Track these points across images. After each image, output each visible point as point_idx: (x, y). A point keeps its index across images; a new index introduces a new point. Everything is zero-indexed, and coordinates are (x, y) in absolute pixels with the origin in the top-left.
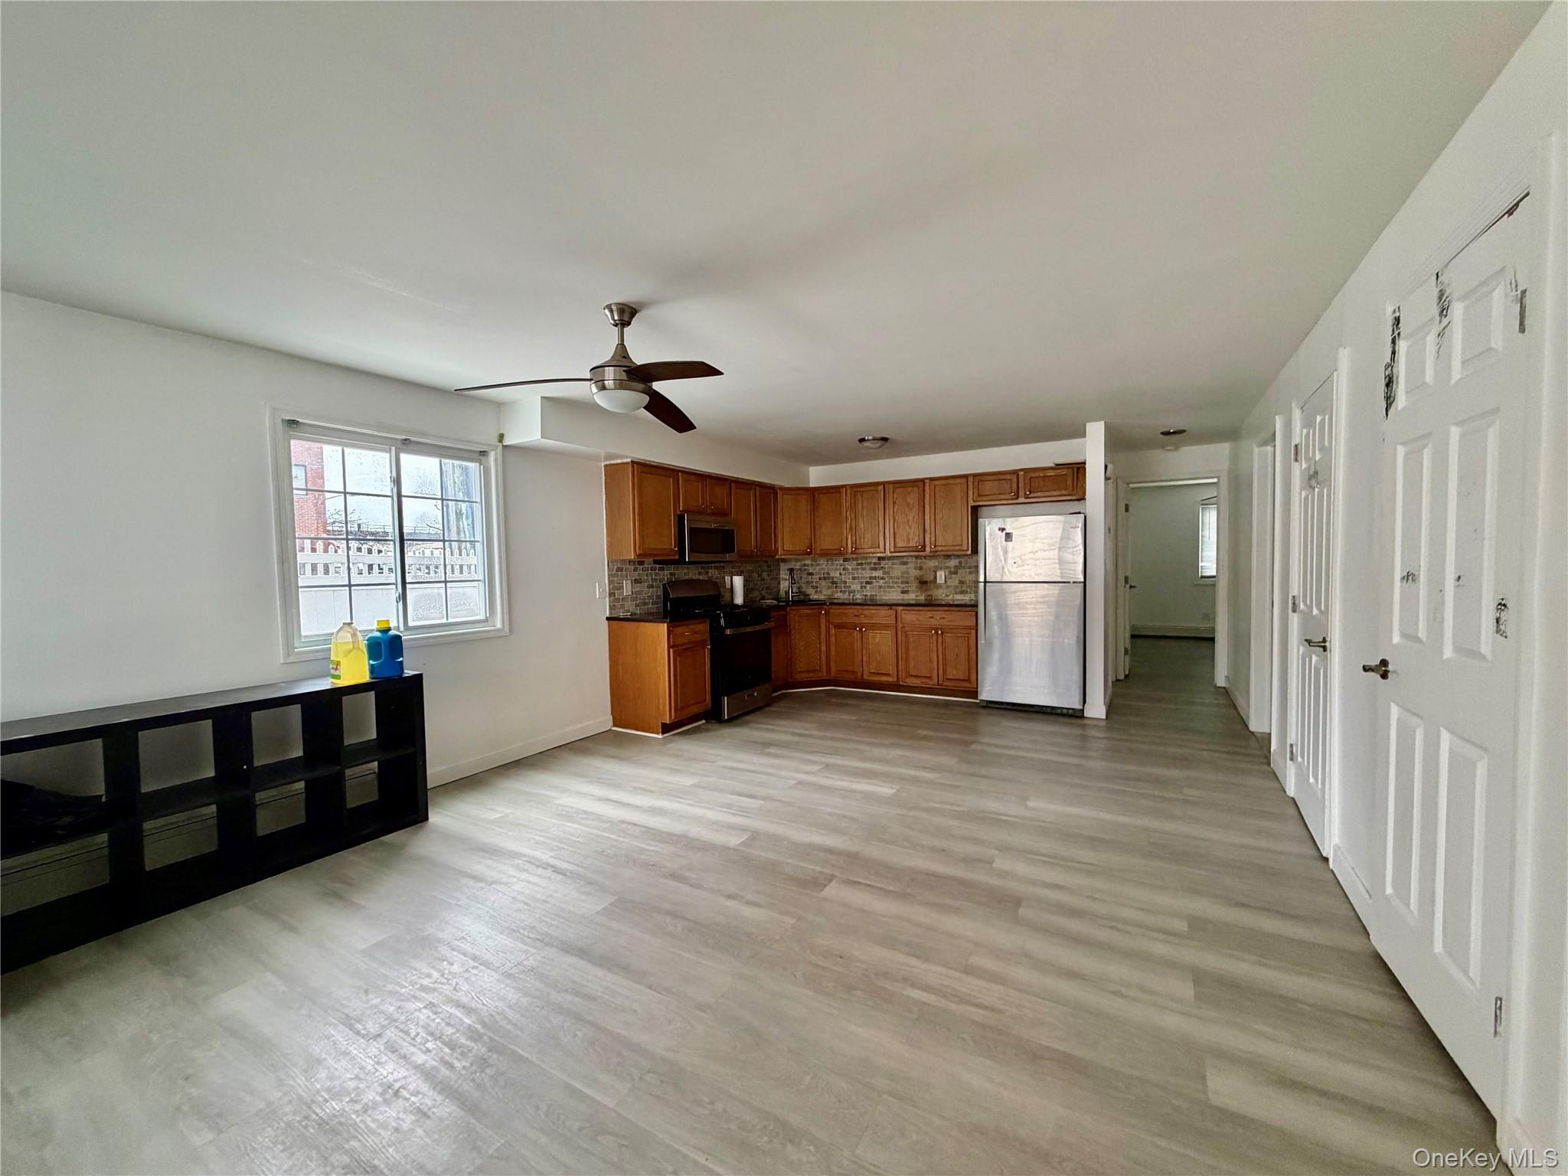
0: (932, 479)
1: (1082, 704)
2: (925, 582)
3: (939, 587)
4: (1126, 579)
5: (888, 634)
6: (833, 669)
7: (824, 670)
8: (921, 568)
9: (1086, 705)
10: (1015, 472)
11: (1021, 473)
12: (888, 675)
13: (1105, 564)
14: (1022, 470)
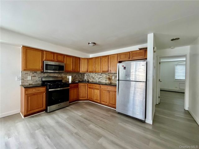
0: (110, 55)
1: (144, 118)
2: (110, 79)
3: (113, 80)
4: (159, 80)
5: (99, 91)
6: (88, 97)
7: (86, 97)
8: (109, 76)
9: (146, 119)
10: (129, 52)
11: (131, 52)
12: (98, 100)
13: (153, 77)
14: (131, 51)
